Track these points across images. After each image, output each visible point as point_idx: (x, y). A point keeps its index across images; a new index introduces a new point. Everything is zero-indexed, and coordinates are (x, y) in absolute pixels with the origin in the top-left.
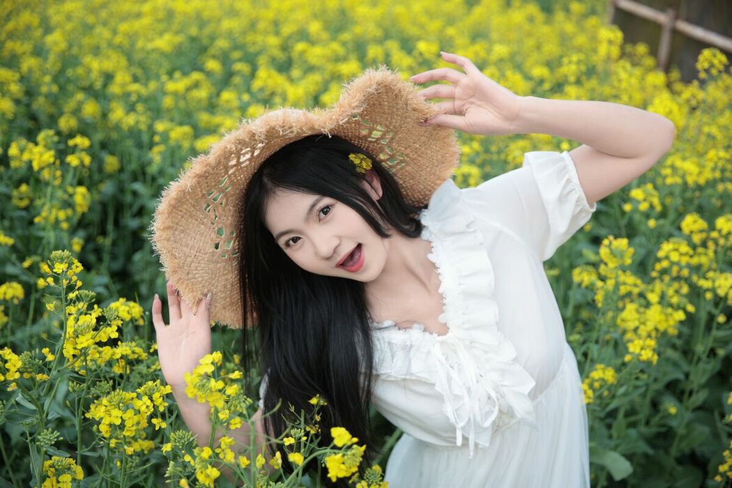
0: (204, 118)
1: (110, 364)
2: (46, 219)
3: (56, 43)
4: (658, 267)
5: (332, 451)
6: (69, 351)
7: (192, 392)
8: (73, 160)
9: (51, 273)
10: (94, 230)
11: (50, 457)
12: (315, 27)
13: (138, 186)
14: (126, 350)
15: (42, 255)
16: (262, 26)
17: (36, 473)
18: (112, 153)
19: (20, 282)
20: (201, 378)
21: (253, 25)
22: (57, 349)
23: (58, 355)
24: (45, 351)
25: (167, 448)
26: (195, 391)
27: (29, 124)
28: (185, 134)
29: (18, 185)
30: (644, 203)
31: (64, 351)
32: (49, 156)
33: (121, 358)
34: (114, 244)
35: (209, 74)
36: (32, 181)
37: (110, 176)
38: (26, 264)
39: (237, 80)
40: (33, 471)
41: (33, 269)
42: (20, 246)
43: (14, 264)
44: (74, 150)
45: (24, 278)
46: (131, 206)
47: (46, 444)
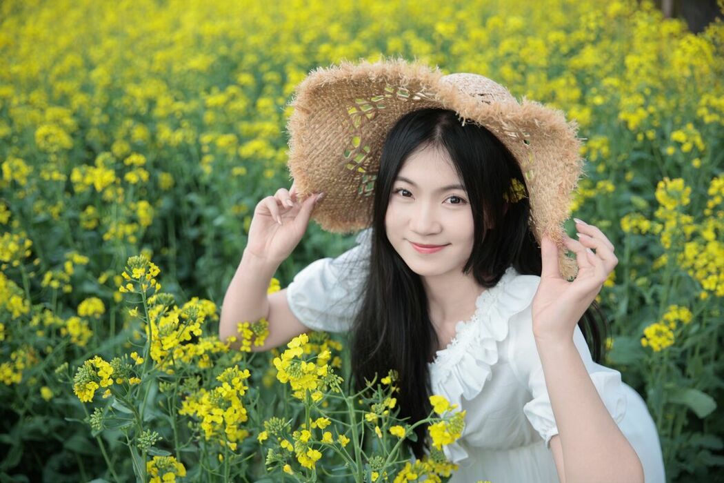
0: (244, 127)
1: (194, 361)
2: (114, 235)
3: (100, 78)
4: (711, 204)
5: (433, 420)
6: (156, 353)
7: (284, 377)
8: (131, 177)
9: (130, 279)
10: (157, 244)
11: (152, 458)
12: (334, 30)
13: (194, 197)
14: (208, 345)
15: (115, 269)
16: (285, 37)
17: (141, 474)
18: (165, 170)
19: (98, 297)
20: (291, 362)
21: (276, 39)
22: (144, 352)
23: (146, 359)
24: (134, 355)
25: (263, 436)
26: (287, 375)
27: (86, 155)
28: (230, 142)
29: (84, 208)
30: (687, 143)
31: (151, 354)
32: (109, 176)
33: (205, 353)
34: (178, 254)
35: (243, 87)
36: (97, 202)
37: (166, 192)
38: (102, 279)
39: (269, 89)
40: (138, 472)
41: (109, 284)
42: (94, 264)
43: (91, 282)
44: (131, 167)
45: (102, 293)
46: (189, 216)
47: (146, 445)
